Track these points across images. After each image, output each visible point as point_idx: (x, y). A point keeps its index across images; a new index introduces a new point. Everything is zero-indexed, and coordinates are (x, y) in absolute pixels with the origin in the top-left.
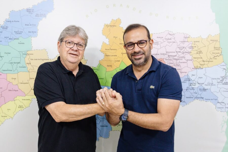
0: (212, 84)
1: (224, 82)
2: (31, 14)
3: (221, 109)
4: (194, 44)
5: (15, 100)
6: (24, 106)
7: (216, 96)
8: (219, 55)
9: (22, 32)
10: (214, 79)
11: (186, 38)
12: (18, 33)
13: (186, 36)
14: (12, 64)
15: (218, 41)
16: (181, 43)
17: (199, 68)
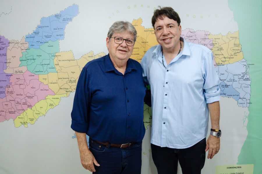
0: (234, 80)
1: (245, 78)
2: (58, 19)
3: (243, 104)
4: (215, 41)
5: (46, 99)
6: (54, 105)
7: (238, 92)
8: (239, 51)
9: (51, 36)
10: (235, 75)
11: (207, 35)
12: (48, 37)
13: (206, 34)
14: (43, 66)
15: (238, 38)
16: (202, 40)
17: (220, 64)
